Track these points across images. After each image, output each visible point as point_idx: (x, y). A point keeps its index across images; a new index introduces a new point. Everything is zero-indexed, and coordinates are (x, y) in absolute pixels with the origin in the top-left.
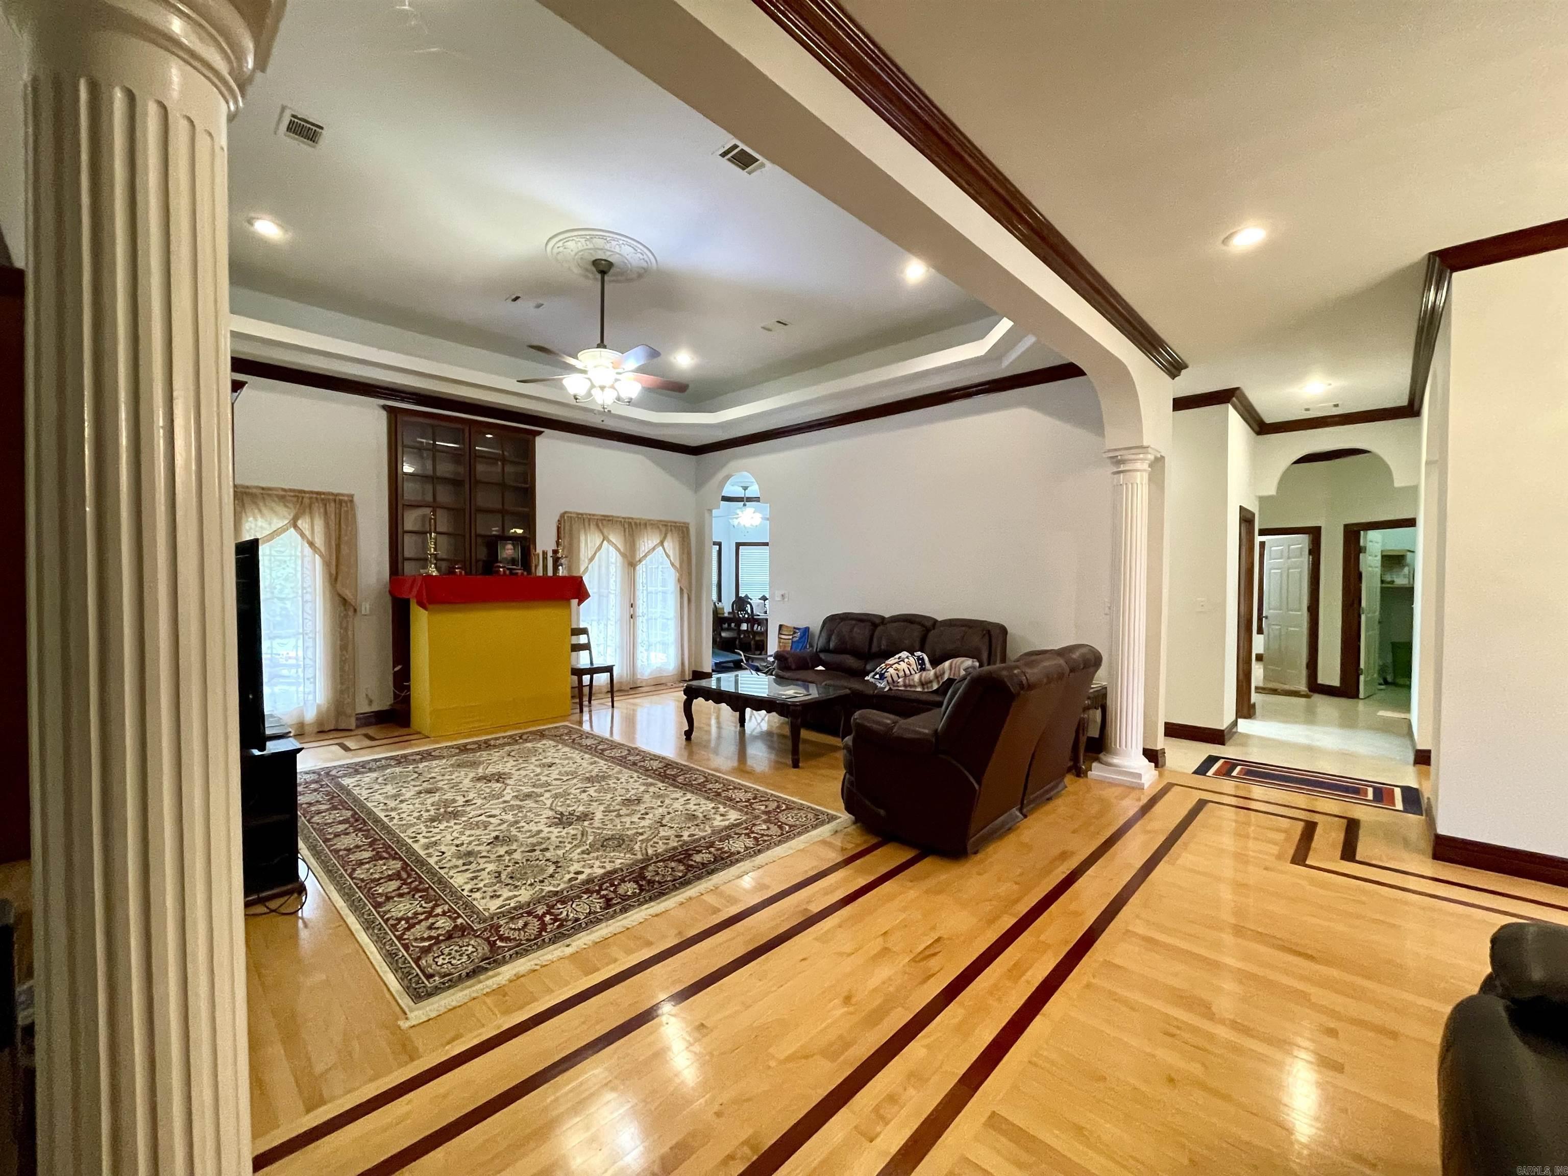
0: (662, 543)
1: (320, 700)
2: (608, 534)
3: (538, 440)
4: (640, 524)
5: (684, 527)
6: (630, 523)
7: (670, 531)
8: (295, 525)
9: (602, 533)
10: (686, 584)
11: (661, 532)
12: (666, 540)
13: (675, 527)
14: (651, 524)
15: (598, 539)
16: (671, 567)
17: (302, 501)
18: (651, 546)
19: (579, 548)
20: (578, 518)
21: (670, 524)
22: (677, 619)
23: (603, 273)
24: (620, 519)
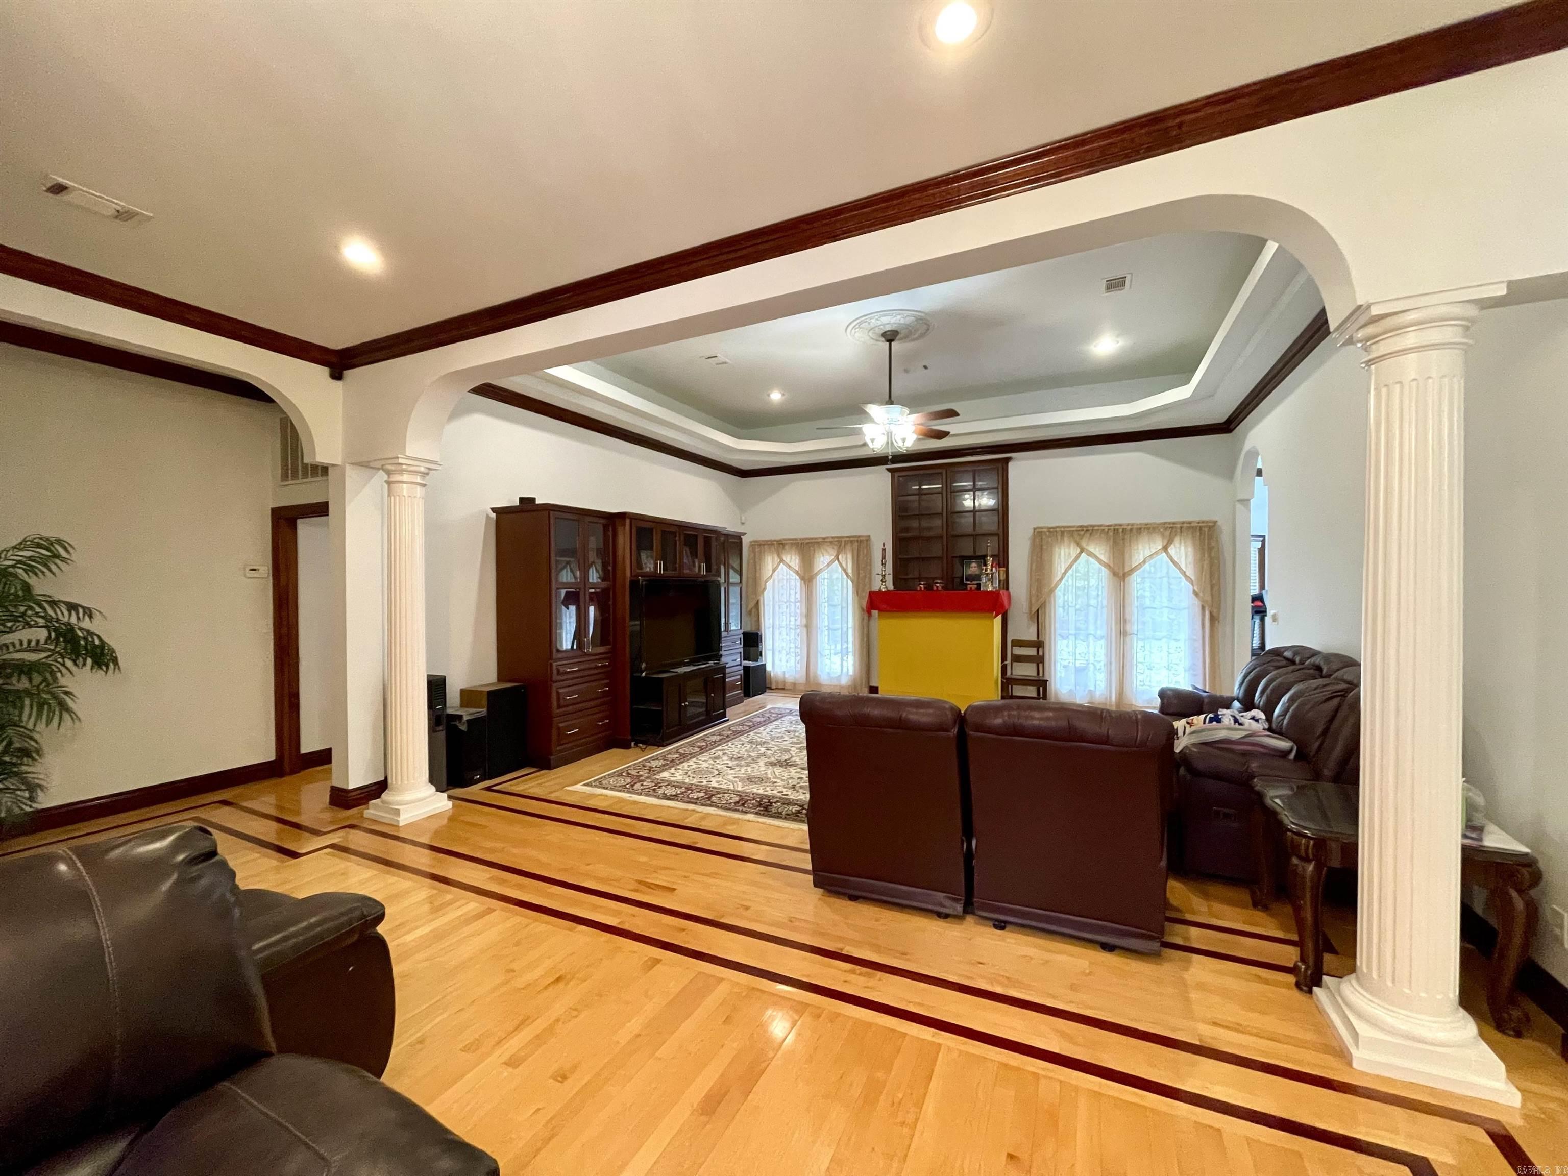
0: (1165, 549)
1: (851, 672)
2: (1087, 545)
3: (1011, 465)
4: (1131, 530)
5: (1204, 527)
6: (1116, 531)
7: (1179, 534)
8: (838, 559)
9: (1078, 544)
10: (1208, 598)
11: (1163, 536)
12: (1172, 546)
13: (1189, 528)
14: (1148, 529)
15: (1074, 551)
16: (1183, 578)
17: (840, 543)
18: (1148, 553)
19: (1051, 562)
20: (1049, 532)
21: (1179, 526)
22: (1195, 640)
23: (890, 341)
24: (1103, 528)
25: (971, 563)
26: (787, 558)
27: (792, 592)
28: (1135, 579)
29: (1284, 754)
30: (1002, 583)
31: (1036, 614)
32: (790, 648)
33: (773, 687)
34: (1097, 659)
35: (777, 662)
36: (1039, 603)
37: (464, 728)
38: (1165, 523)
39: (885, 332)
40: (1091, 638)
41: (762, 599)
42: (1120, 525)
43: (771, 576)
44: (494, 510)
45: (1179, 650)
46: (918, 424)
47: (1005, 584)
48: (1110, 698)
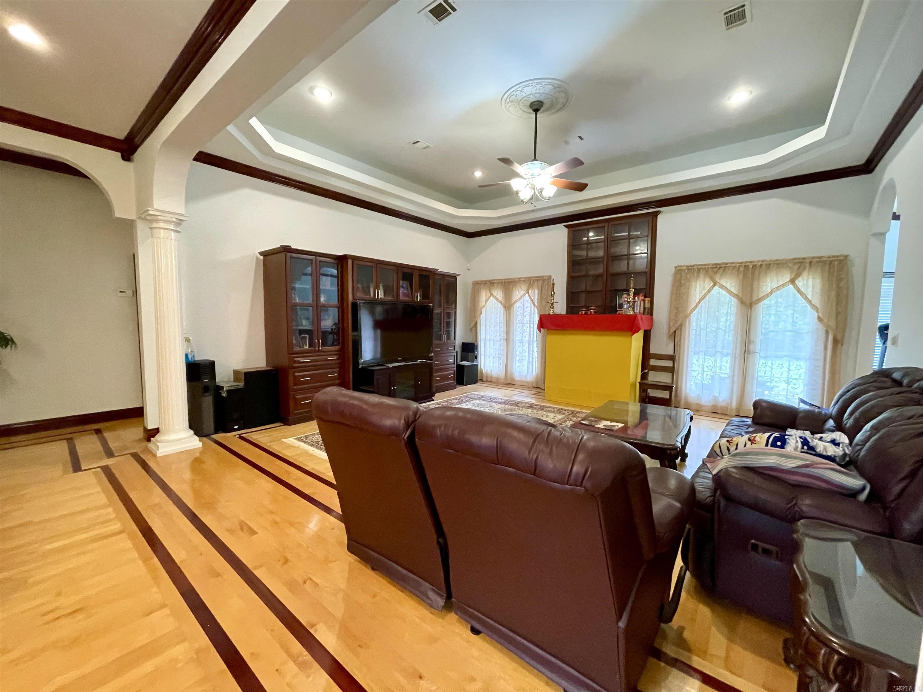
0: (793, 280)
1: (535, 372)
2: (720, 279)
3: (659, 217)
4: (761, 266)
5: (835, 261)
6: (746, 267)
7: (807, 268)
8: (528, 293)
9: (712, 279)
10: (833, 323)
11: (791, 270)
12: (800, 279)
13: (818, 262)
14: (778, 264)
15: (708, 284)
16: (808, 306)
17: (530, 282)
18: (775, 285)
19: (688, 294)
20: (688, 269)
21: (808, 261)
22: (817, 360)
23: (536, 111)
24: (734, 265)
25: (623, 294)
26: (495, 293)
27: (498, 316)
28: (761, 309)
29: (853, 494)
30: (647, 310)
31: (674, 335)
32: (496, 354)
33: (484, 380)
34: (722, 371)
35: (487, 364)
36: (677, 326)
37: (224, 395)
38: (794, 259)
39: (532, 103)
40: (719, 354)
41: (479, 320)
42: (751, 262)
43: (485, 305)
44: (261, 253)
45: (799, 368)
46: (555, 177)
47: (650, 311)
48: (731, 403)
